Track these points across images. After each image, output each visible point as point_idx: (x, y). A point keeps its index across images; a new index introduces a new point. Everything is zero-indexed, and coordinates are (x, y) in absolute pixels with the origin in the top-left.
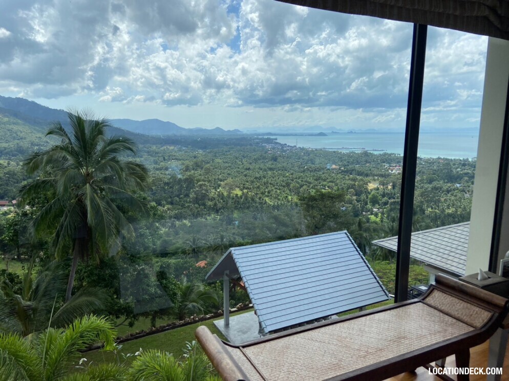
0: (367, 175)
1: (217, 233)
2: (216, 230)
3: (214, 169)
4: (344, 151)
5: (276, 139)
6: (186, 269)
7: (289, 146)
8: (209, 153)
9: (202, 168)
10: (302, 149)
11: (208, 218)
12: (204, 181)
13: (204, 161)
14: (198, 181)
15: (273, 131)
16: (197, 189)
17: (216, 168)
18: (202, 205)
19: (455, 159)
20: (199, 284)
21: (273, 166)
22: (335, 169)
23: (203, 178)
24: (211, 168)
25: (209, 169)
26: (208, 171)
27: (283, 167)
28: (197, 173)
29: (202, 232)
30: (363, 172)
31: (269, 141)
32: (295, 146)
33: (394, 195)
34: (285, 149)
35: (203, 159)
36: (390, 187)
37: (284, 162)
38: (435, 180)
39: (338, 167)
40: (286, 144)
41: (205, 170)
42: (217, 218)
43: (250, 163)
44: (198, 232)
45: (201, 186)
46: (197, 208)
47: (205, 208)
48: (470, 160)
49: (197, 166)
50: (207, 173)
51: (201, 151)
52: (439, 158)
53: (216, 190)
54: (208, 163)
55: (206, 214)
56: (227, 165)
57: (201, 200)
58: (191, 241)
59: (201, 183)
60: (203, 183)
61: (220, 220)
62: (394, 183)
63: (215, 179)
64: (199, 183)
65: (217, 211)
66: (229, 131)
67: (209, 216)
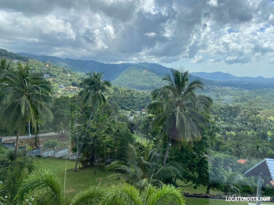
1: (254, 143)
2: (254, 141)
3: (255, 102)
6: (231, 162)
8: (252, 92)
9: (247, 101)
11: (248, 132)
12: (247, 109)
13: (248, 97)
14: (244, 109)
16: (242, 114)
17: (257, 102)
18: (245, 124)
20: (240, 175)
23: (247, 107)
24: (254, 101)
25: (252, 102)
26: (251, 103)
28: (243, 104)
29: (243, 140)
35: (248, 96)
41: (249, 103)
42: (255, 133)
44: (241, 140)
45: (245, 112)
46: (241, 125)
47: (247, 126)
49: (244, 100)
50: (250, 104)
51: (247, 91)
53: (256, 116)
54: (251, 98)
55: (247, 130)
56: (265, 100)
57: (244, 121)
58: (235, 145)
59: (245, 110)
60: (247, 110)
61: (257, 135)
63: (255, 109)
64: (244, 110)
65: (255, 129)
67: (249, 131)
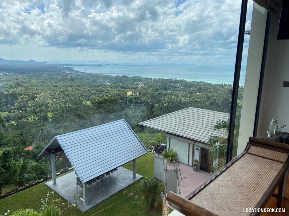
0: (126, 88)
1: (37, 127)
2: (36, 126)
3: (31, 87)
4: (113, 75)
5: (72, 68)
6: (18, 153)
7: (81, 72)
8: (26, 76)
9: (22, 87)
10: (89, 74)
11: (29, 119)
12: (24, 95)
13: (23, 82)
14: (20, 95)
15: (69, 63)
16: (20, 100)
17: (33, 86)
18: (24, 110)
19: (167, 79)
20: (32, 162)
21: (72, 84)
22: (109, 85)
23: (23, 92)
24: (29, 86)
25: (28, 87)
26: (27, 88)
27: (78, 85)
28: (19, 90)
29: (26, 128)
30: (124, 87)
31: (68, 69)
32: (85, 72)
33: (140, 98)
34: (78, 74)
35: (23, 81)
36: (138, 94)
37: (78, 82)
38: (159, 90)
39: (110, 84)
40: (79, 71)
41: (25, 88)
42: (36, 118)
43: (57, 83)
44: (23, 128)
45: (22, 98)
46: (21, 113)
47: (27, 112)
48: (173, 79)
49: (18, 85)
50: (26, 90)
51: (20, 76)
52: (160, 79)
53: (34, 101)
54: (26, 83)
55: (27, 117)
56: (40, 84)
57: (23, 107)
58: (19, 135)
59: (22, 96)
60: (24, 96)
61: (38, 119)
62: (140, 92)
63: (32, 93)
64: (21, 96)
65: (36, 114)
66: (40, 62)
67: (30, 117)
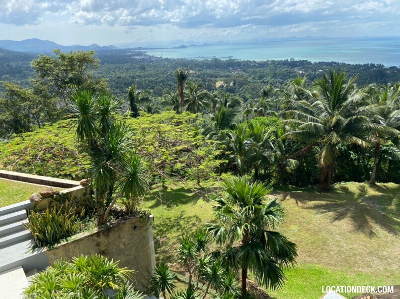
0: (216, 77)
4: (200, 60)
5: (146, 52)
7: (156, 57)
10: (167, 60)
15: (143, 46)
19: (278, 61)
21: (141, 74)
22: (192, 74)
27: (150, 74)
30: (213, 75)
31: (139, 54)
32: (161, 57)
34: (152, 60)
36: (231, 84)
37: (151, 71)
38: (264, 77)
39: (194, 72)
40: (153, 56)
43: (122, 73)
48: (289, 61)
52: (268, 61)
56: (101, 75)
62: (234, 81)
66: (105, 47)
